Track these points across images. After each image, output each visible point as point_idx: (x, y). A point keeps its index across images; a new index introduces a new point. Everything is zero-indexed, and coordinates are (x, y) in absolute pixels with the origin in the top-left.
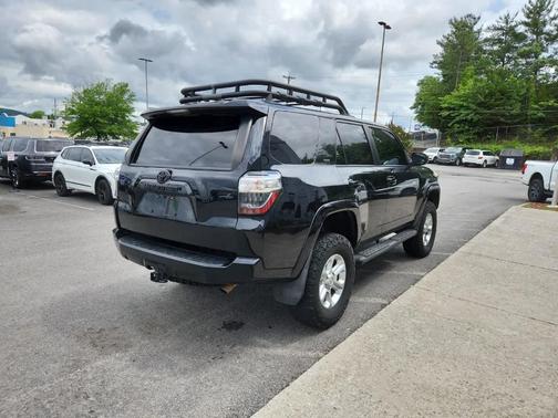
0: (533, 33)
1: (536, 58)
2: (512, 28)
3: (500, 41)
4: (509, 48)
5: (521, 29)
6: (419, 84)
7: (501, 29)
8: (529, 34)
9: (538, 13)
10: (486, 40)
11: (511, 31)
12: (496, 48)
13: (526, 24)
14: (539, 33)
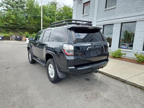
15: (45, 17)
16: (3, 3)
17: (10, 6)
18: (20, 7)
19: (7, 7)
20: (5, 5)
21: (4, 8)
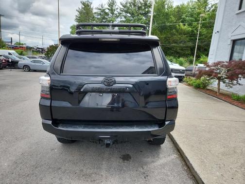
0: (111, 13)
1: (113, 23)
2: (104, 10)
3: (100, 14)
4: (104, 18)
5: (107, 11)
6: (71, 28)
7: (100, 9)
8: (110, 14)
9: (112, 6)
10: (95, 13)
11: (103, 11)
12: (99, 17)
13: (108, 9)
14: (113, 13)
15: (179, 25)
16: (121, 12)
17: (130, 15)
18: (142, 14)
19: (125, 17)
20: (124, 14)
21: (122, 20)
